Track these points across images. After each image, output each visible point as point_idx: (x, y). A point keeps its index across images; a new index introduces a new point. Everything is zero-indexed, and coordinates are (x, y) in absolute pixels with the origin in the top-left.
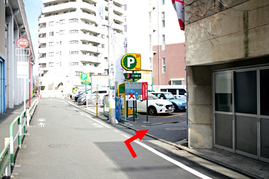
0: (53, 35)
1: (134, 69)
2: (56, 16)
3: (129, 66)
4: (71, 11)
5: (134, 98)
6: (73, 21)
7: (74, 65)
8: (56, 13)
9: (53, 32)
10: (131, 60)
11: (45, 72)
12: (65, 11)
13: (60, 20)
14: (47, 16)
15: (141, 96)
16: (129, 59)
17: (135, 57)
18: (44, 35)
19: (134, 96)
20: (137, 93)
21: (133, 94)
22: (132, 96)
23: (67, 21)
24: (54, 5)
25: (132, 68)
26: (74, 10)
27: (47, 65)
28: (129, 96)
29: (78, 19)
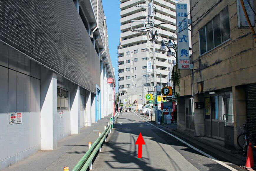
0: (129, 62)
1: (168, 95)
2: (131, 47)
3: (165, 93)
4: (142, 43)
5: (168, 111)
6: (144, 51)
7: (146, 86)
8: (131, 45)
9: (129, 60)
10: (166, 90)
11: (124, 92)
12: (138, 43)
13: (135, 51)
14: (125, 48)
15: (172, 109)
16: (165, 89)
17: (169, 88)
18: (122, 63)
19: (168, 109)
20: (169, 108)
21: (168, 108)
22: (167, 109)
23: (140, 51)
24: (129, 38)
25: (167, 94)
26: (145, 42)
27: (125, 86)
28: (165, 109)
29: (148, 49)
